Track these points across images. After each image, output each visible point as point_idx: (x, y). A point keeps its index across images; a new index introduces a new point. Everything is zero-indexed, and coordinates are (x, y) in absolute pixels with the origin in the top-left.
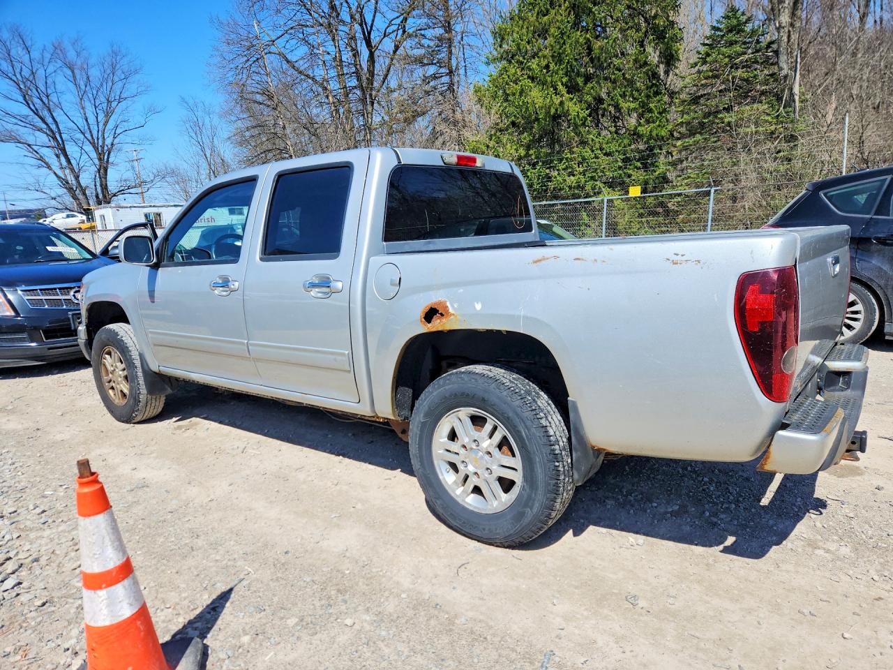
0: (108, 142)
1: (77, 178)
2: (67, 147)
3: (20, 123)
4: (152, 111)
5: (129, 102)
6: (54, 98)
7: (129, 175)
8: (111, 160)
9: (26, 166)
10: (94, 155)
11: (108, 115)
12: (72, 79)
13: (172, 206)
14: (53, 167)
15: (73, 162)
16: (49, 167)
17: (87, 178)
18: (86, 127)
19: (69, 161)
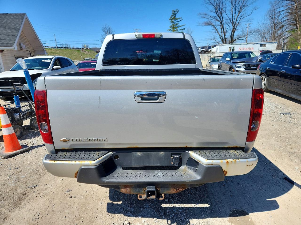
0: (237, 22)
1: (225, 35)
2: (224, 25)
3: (213, 19)
4: (255, 9)
5: (247, 7)
6: (224, 9)
7: (241, 33)
8: (237, 28)
9: (212, 32)
10: (232, 27)
11: (240, 12)
12: (231, 2)
13: (239, 44)
14: (219, 32)
15: (225, 30)
16: (218, 32)
17: (228, 36)
18: (232, 18)
19: (224, 30)
